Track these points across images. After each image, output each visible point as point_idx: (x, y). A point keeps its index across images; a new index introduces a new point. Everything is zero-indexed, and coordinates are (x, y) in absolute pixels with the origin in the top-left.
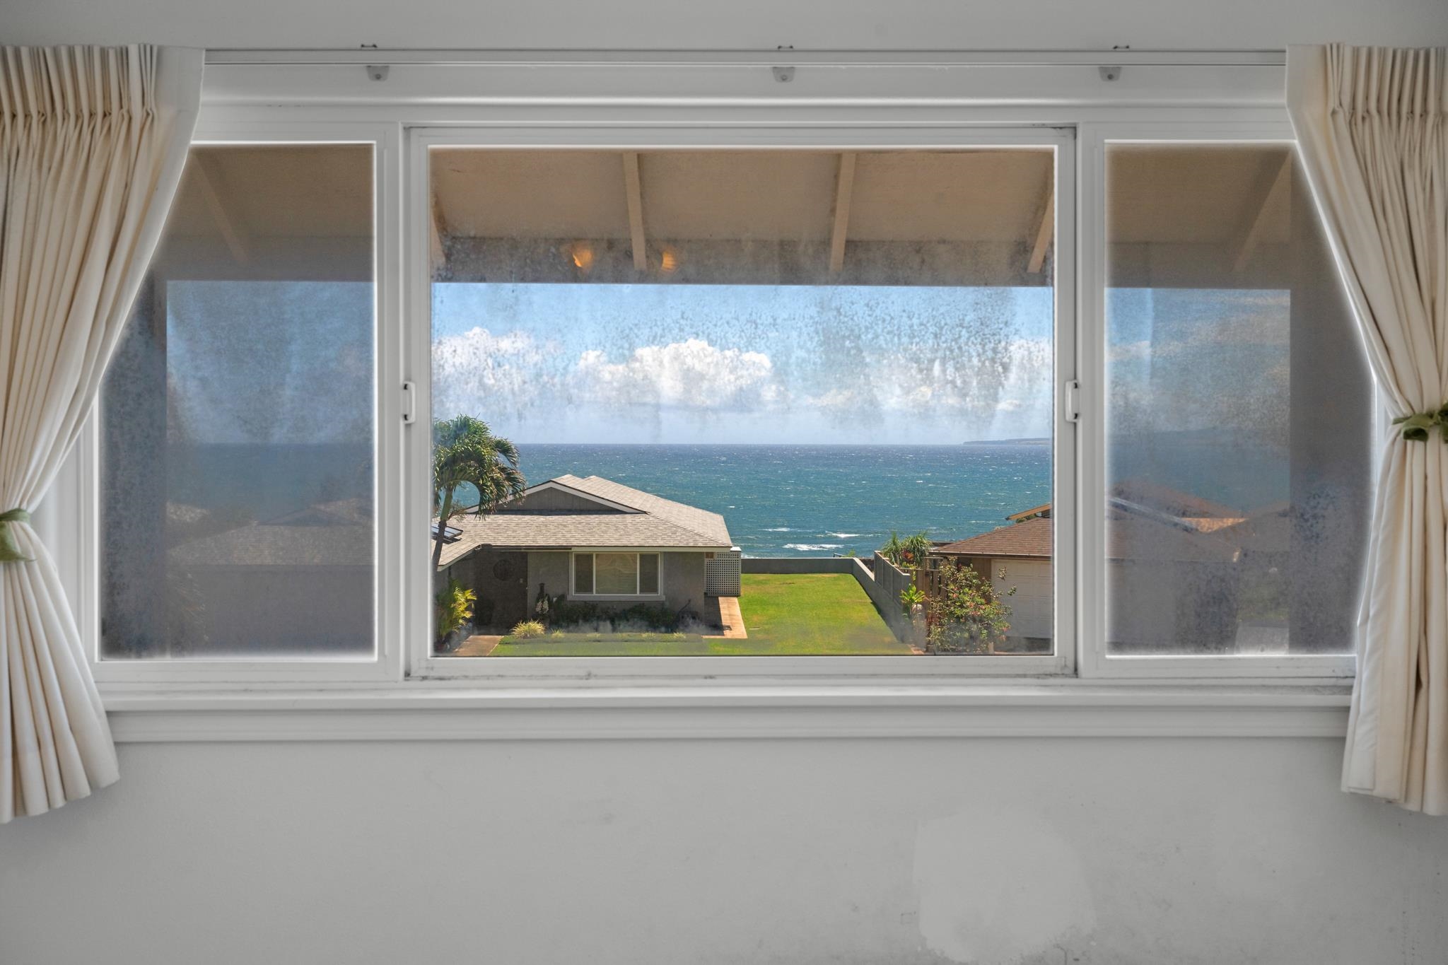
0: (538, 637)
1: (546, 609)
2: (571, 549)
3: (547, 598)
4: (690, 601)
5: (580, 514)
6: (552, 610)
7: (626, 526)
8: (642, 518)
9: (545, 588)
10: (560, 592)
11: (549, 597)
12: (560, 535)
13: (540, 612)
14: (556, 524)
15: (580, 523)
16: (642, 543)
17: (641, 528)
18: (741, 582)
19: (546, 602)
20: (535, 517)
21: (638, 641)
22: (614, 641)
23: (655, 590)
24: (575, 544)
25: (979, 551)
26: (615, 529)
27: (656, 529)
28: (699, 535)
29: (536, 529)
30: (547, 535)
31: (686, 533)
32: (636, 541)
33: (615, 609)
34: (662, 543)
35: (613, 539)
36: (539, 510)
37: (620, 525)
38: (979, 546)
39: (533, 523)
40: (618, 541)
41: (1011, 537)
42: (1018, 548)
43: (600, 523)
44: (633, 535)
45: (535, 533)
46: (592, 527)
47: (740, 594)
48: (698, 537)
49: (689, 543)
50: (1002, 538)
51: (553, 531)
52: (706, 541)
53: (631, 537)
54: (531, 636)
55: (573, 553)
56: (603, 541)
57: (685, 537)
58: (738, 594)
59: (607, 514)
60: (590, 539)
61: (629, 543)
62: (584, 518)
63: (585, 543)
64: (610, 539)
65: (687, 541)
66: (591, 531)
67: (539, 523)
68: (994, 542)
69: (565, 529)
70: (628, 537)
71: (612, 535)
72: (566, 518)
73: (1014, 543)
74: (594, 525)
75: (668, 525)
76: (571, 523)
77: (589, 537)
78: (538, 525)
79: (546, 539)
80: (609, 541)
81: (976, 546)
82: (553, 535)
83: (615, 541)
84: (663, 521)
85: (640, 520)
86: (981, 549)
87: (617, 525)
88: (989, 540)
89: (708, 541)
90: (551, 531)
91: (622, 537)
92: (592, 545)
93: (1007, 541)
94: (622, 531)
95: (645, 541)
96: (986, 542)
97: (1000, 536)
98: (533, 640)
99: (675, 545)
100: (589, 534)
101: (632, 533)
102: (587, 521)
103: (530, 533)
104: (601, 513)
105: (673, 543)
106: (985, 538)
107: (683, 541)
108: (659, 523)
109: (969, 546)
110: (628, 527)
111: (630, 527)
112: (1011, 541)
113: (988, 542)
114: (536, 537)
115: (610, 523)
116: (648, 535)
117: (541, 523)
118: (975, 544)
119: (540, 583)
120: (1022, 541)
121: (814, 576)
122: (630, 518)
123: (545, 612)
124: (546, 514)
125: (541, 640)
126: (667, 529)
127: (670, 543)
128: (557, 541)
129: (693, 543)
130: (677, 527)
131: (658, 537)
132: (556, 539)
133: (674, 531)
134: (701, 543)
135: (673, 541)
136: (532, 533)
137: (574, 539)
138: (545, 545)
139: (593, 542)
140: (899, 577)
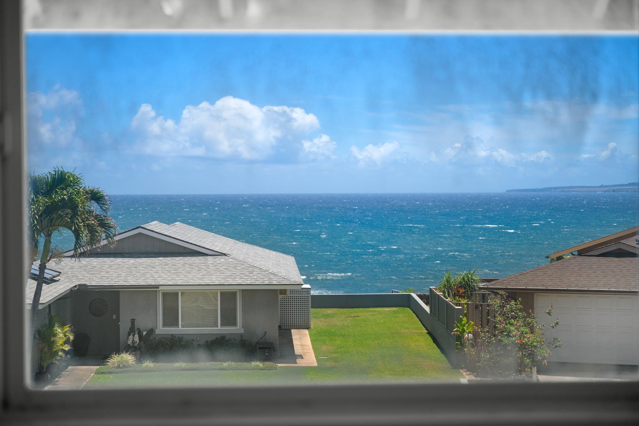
0: (130, 367)
1: (136, 342)
2: (158, 288)
3: (137, 332)
4: (266, 333)
5: (166, 257)
6: (142, 343)
7: (208, 267)
8: (222, 259)
9: (136, 322)
10: (150, 326)
11: (139, 331)
12: (148, 276)
13: (131, 345)
14: (144, 266)
15: (166, 265)
16: (223, 282)
18: (311, 316)
19: (137, 336)
20: (126, 260)
21: (219, 370)
22: (198, 370)
23: (235, 324)
24: (162, 283)
25: (523, 285)
26: (198, 269)
27: (234, 269)
28: (274, 274)
29: (127, 270)
30: (137, 275)
31: (261, 272)
32: (217, 280)
33: (199, 341)
34: (240, 281)
35: (196, 278)
36: (130, 253)
37: (202, 266)
38: (523, 282)
39: (125, 265)
40: (201, 280)
41: (551, 273)
42: (558, 283)
43: (184, 265)
44: (215, 275)
45: (126, 274)
46: (178, 268)
47: (310, 326)
48: (273, 276)
49: (265, 282)
50: (543, 275)
51: (142, 272)
52: (280, 280)
53: (212, 276)
54: (123, 366)
55: (161, 291)
56: (187, 280)
57: (261, 276)
58: (309, 327)
59: (191, 256)
60: (176, 278)
61: (211, 282)
62: (170, 260)
63: (172, 282)
64: (194, 278)
65: (262, 280)
66: (176, 271)
67: (129, 265)
68: (536, 278)
69: (153, 270)
70: (210, 276)
71: (195, 275)
72: (153, 260)
73: (554, 279)
74: (179, 266)
75: (246, 266)
76: (159, 265)
77: (175, 277)
78: (128, 267)
79: (136, 279)
80: (193, 280)
81: (520, 282)
82: (143, 275)
83: (198, 280)
84: (241, 262)
85: (221, 261)
86: (525, 284)
87: (200, 266)
88: (532, 276)
89: (281, 280)
90: (140, 272)
91: (204, 276)
92: (177, 284)
93: (548, 277)
94: (205, 271)
95: (225, 280)
96: (529, 278)
97: (542, 273)
98: (125, 369)
99: (252, 284)
100: (175, 275)
101: (213, 273)
102: (173, 263)
103: (122, 274)
104: (185, 255)
105: (250, 282)
106: (528, 274)
107: (259, 280)
108: (237, 264)
109: (514, 282)
110: (210, 268)
111: (212, 268)
112: (552, 277)
113: (531, 278)
114: (127, 277)
115: (193, 264)
116: (227, 274)
117: (132, 265)
118: (519, 280)
119: (131, 319)
120: (561, 277)
121: (376, 310)
122: (211, 259)
123: (136, 345)
124: (136, 257)
125: (132, 370)
126: (245, 269)
127: (248, 281)
128: (146, 280)
129: (268, 282)
130: (254, 267)
131: (236, 276)
132: (145, 279)
133: (251, 271)
134: (275, 281)
135: (250, 280)
136: (124, 274)
137: (162, 278)
138: (135, 284)
139: (178, 282)
140: (452, 309)
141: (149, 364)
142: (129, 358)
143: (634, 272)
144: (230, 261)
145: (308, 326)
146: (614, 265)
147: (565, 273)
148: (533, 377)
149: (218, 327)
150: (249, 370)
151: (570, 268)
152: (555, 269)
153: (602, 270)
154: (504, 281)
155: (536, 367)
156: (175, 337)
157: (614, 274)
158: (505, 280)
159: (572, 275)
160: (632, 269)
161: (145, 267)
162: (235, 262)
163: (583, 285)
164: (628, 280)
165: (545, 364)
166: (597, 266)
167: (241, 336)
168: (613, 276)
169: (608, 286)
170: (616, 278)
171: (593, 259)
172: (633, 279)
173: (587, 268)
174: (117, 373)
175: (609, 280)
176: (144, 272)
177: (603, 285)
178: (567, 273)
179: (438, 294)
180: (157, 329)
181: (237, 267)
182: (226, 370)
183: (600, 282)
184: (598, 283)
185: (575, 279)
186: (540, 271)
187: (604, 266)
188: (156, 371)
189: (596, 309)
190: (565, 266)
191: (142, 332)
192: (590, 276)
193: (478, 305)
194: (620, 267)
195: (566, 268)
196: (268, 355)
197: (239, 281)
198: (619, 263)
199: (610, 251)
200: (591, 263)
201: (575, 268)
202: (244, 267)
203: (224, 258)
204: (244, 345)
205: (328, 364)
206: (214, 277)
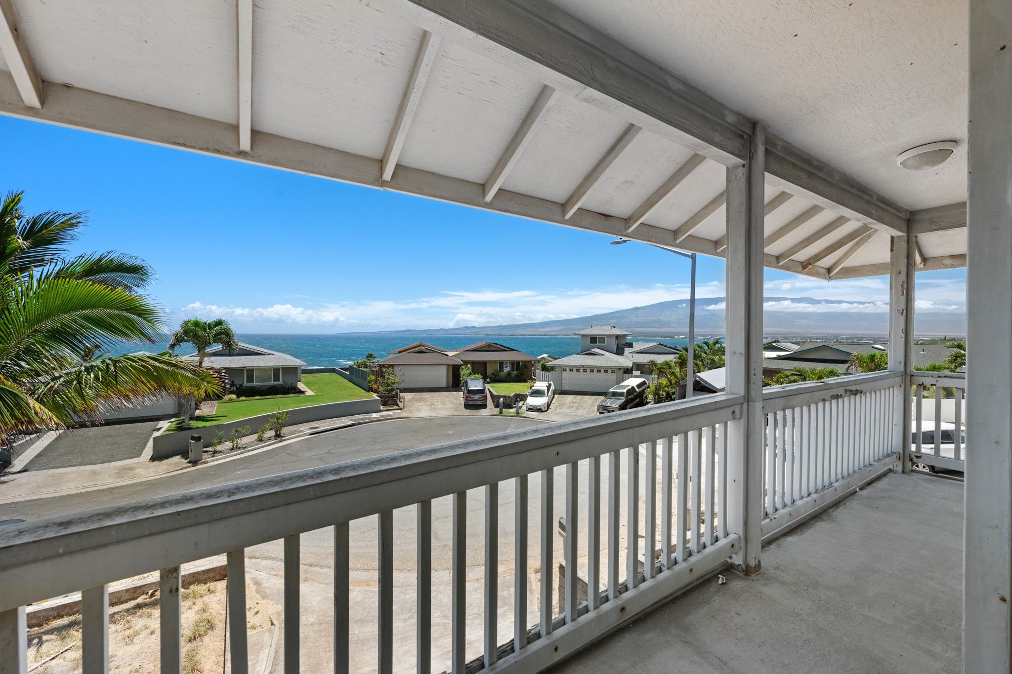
0: (234, 400)
1: (235, 390)
2: (245, 368)
6: (237, 390)
7: (266, 359)
9: (234, 382)
10: (241, 383)
12: (240, 363)
15: (248, 359)
16: (274, 365)
17: (273, 360)
21: (276, 398)
22: (267, 399)
23: (279, 381)
24: (247, 366)
25: (391, 363)
26: (262, 360)
29: (229, 361)
30: (235, 363)
31: (290, 361)
32: (272, 364)
33: (263, 388)
34: (282, 365)
35: (262, 364)
37: (264, 359)
42: (403, 362)
43: (256, 358)
50: (397, 359)
56: (259, 364)
59: (258, 355)
60: (253, 364)
61: (269, 365)
63: (251, 365)
65: (292, 364)
66: (253, 361)
69: (242, 361)
71: (262, 362)
72: (241, 357)
73: (401, 361)
74: (254, 359)
76: (244, 359)
79: (234, 365)
84: (281, 357)
85: (272, 357)
91: (266, 363)
93: (399, 360)
94: (265, 361)
101: (269, 361)
102: (250, 358)
104: (256, 355)
105: (286, 364)
106: (392, 359)
107: (290, 364)
109: (387, 362)
111: (269, 359)
113: (393, 361)
114: (230, 364)
115: (260, 358)
116: (276, 362)
118: (389, 361)
120: (403, 360)
122: (267, 356)
128: (239, 365)
129: (294, 364)
131: (280, 363)
133: (286, 360)
134: (297, 364)
136: (228, 363)
137: (247, 364)
138: (235, 367)
140: (365, 372)
141: (243, 398)
142: (234, 396)
144: (276, 357)
145: (300, 381)
146: (419, 356)
148: (398, 393)
149: (271, 382)
152: (401, 358)
153: (416, 357)
155: (399, 390)
156: (253, 386)
158: (383, 361)
160: (426, 357)
162: (278, 357)
163: (412, 362)
165: (402, 389)
166: (414, 356)
167: (282, 385)
169: (420, 362)
170: (422, 360)
172: (427, 360)
173: (410, 357)
174: (229, 403)
175: (420, 360)
178: (405, 359)
179: (355, 367)
180: (244, 383)
181: (280, 359)
183: (417, 361)
185: (408, 360)
188: (247, 401)
190: (403, 357)
191: (237, 385)
192: (413, 359)
193: (372, 370)
194: (422, 356)
196: (293, 391)
199: (417, 351)
200: (411, 355)
201: (406, 357)
202: (282, 359)
203: (273, 355)
204: (283, 389)
205: (320, 393)
206: (270, 363)
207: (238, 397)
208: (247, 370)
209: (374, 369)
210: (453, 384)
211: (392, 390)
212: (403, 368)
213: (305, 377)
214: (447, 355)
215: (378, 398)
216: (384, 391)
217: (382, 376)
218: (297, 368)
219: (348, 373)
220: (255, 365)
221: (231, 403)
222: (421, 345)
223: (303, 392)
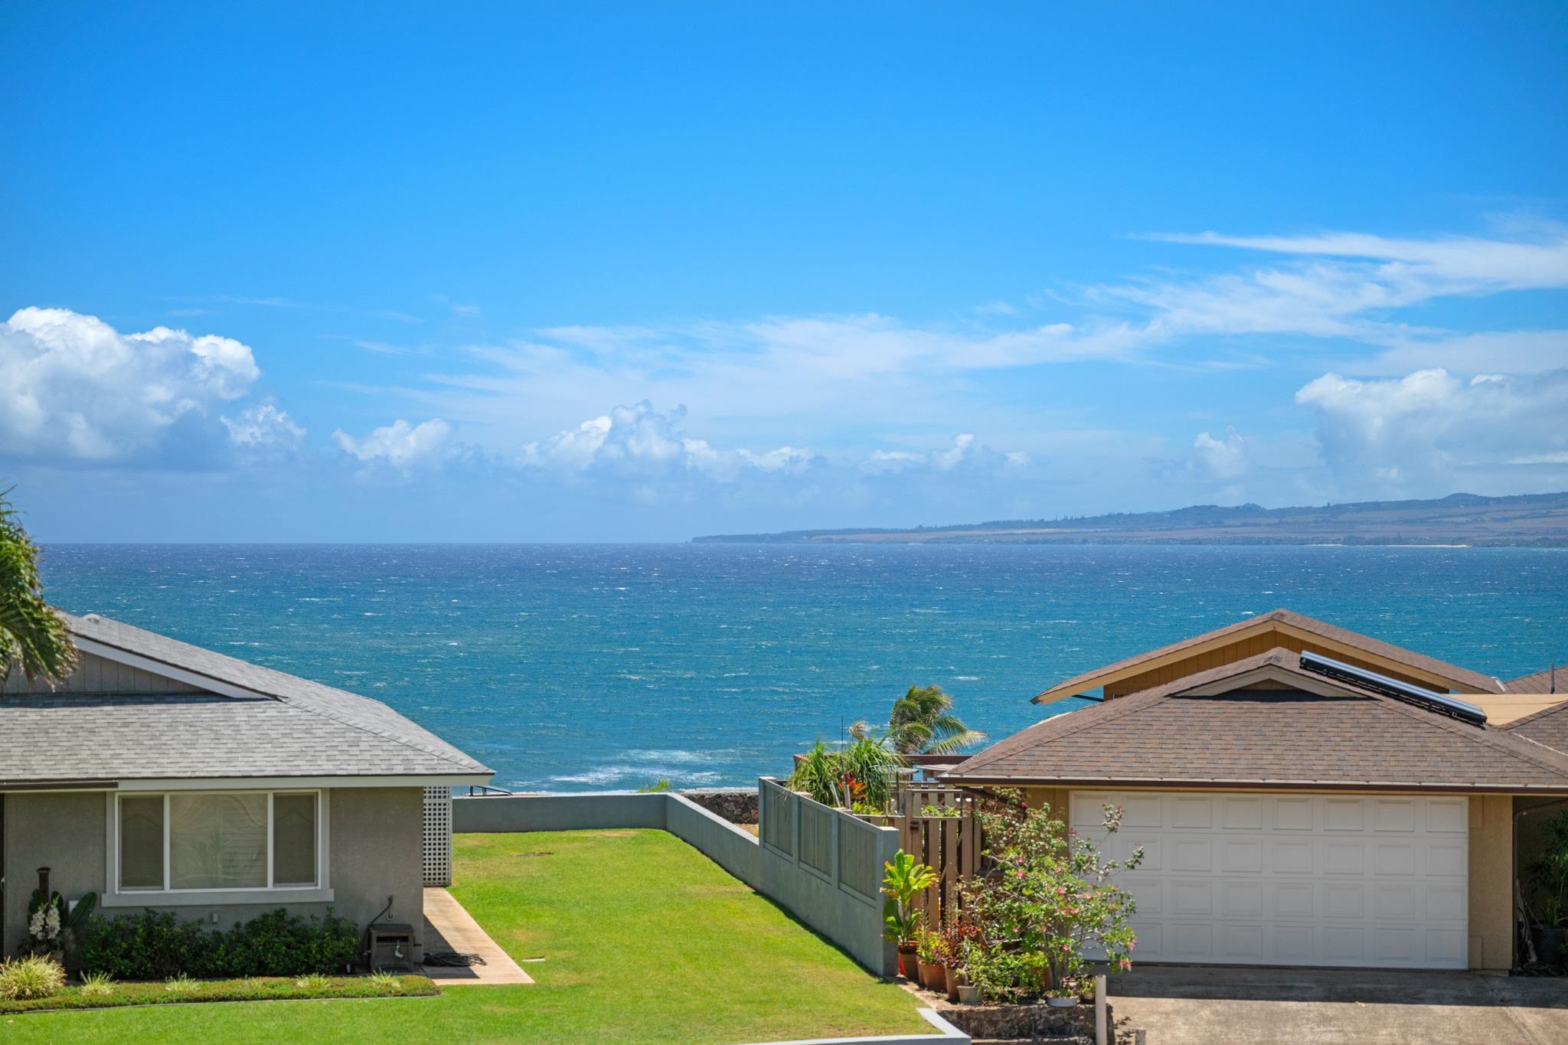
0: (51, 995)
1: (53, 929)
2: (115, 785)
3: (56, 902)
4: (390, 900)
5: (122, 703)
6: (68, 930)
7: (237, 729)
8: (270, 710)
9: (51, 876)
10: (86, 887)
11: (61, 901)
12: (84, 754)
13: (40, 936)
14: (68, 728)
15: (126, 725)
16: (285, 769)
17: (273, 734)
18: (452, 851)
19: (54, 913)
20: (16, 712)
21: (292, 997)
22: (237, 999)
23: (310, 878)
24: (124, 772)
25: (1050, 772)
26: (213, 736)
27: (308, 735)
28: (413, 748)
29: (24, 740)
30: (54, 753)
31: (380, 744)
32: (268, 764)
33: (216, 923)
34: (331, 767)
35: (213, 760)
36: (22, 695)
37: (222, 728)
38: (1047, 763)
39: (15, 727)
40: (226, 764)
41: (1112, 741)
42: (1134, 765)
43: (174, 724)
44: (259, 750)
45: (23, 749)
46: (158, 734)
47: (450, 880)
48: (412, 753)
49: (394, 767)
50: (1093, 745)
51: (65, 744)
52: (432, 762)
53: (254, 755)
54: (34, 992)
55: (117, 795)
56: (191, 765)
57: (380, 753)
58: (446, 881)
59: (186, 702)
60: (159, 761)
61: (253, 769)
62: (132, 712)
63: (150, 770)
64: (207, 760)
65: (387, 762)
66: (157, 742)
67: (28, 726)
68: (1078, 754)
69: (94, 738)
70: (249, 754)
71: (208, 751)
72: (89, 713)
73: (1122, 755)
74: (161, 729)
75: (336, 726)
76: (105, 725)
77: (157, 756)
78: (25, 731)
79: (53, 763)
80: (205, 765)
81: (1040, 763)
82: (69, 753)
83: (219, 764)
84: (322, 718)
85: (267, 714)
86: (1053, 768)
87: (215, 728)
88: (1067, 749)
89: (436, 762)
90: (60, 744)
91: (233, 755)
92: (166, 775)
93: (1106, 750)
94: (231, 741)
95: (290, 764)
96: (1061, 754)
97: (1089, 740)
98: (41, 1002)
99: (362, 773)
100: (154, 751)
101: (254, 746)
102: (142, 721)
103: (12, 749)
104: (172, 699)
105: (356, 767)
106: (1055, 744)
107: (379, 762)
108: (312, 722)
109: (1025, 763)
110: (243, 732)
111: (248, 732)
112: (1115, 750)
113: (1066, 754)
114: (29, 758)
115: (198, 724)
116: (293, 749)
117: (34, 726)
118: (1037, 758)
119: (39, 867)
120: (1139, 750)
121: (585, 835)
122: (241, 710)
123: (52, 936)
124: (41, 705)
125: (59, 1003)
126: (336, 735)
127: (349, 767)
128: (80, 766)
129: (402, 767)
130: (359, 730)
131: (317, 754)
132: (77, 762)
133: (352, 739)
134: (421, 767)
135: (354, 763)
136: (18, 749)
137: (122, 761)
138: (55, 777)
139: (169, 770)
140: (864, 834)
141: (99, 987)
142: (46, 971)
143: (1315, 739)
144: (291, 714)
145: (444, 879)
146: (1261, 719)
147: (1147, 741)
148: (1097, 1002)
149: (266, 886)
150: (368, 996)
151: (1155, 727)
152: (1118, 731)
153: (1236, 733)
154: (1001, 762)
155: (1104, 977)
156: (155, 914)
157: (1267, 742)
158: (1001, 759)
159: (1164, 746)
160: (1307, 730)
161: (71, 730)
162: (305, 716)
163: (1199, 770)
164: (1305, 757)
165: (1125, 969)
166: (1219, 724)
167: (329, 909)
168: (1266, 747)
169: (1259, 771)
170: (1274, 752)
171: (1207, 706)
172: (1316, 753)
173: (1197, 728)
174: (21, 1012)
175: (1260, 757)
176: (70, 744)
177: (1245, 771)
178: (1150, 741)
179: (799, 797)
180: (105, 892)
181: (314, 731)
182: (308, 998)
183: (1237, 762)
184: (1234, 766)
185: (1174, 756)
186: (1083, 735)
187: (1237, 724)
188: (125, 1005)
189: (1224, 828)
190: (1140, 723)
191: (65, 901)
192: (1210, 746)
193: (917, 823)
194: (1276, 725)
195: (1146, 727)
196: (401, 956)
197: (328, 768)
198: (1271, 715)
199: (1247, 686)
200: (1205, 715)
201: (1167, 727)
202: (332, 730)
203: (274, 706)
204: (337, 933)
205: (562, 977)
206: (258, 756)
207: (74, 976)
208: (125, 802)
209: (931, 812)
210: (1520, 948)
211: (1052, 977)
212: (1140, 809)
213: (472, 853)
214: (1478, 720)
215: (953, 1032)
216: (993, 979)
217: (986, 865)
218: (419, 791)
219: (750, 833)
220: (170, 772)
221: (34, 1017)
222: (1274, 639)
223: (453, 962)
